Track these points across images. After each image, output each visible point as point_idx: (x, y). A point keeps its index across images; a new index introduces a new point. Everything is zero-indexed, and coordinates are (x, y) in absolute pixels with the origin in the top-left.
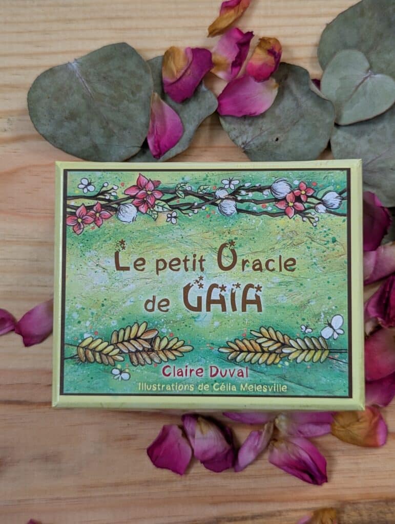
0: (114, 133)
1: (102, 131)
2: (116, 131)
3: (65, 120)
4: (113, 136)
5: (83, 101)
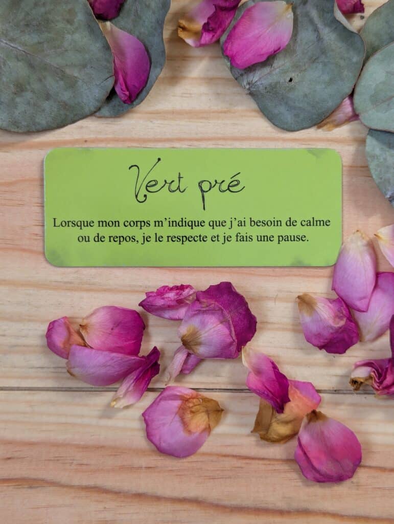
0: (76, 77)
1: (62, 83)
2: (76, 75)
3: (15, 96)
4: (76, 82)
5: (20, 64)
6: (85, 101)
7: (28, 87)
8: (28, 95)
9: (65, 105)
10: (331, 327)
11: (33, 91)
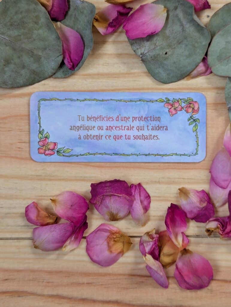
3: (4, 67)
6: (45, 69)
7: (12, 61)
8: (12, 66)
9: (34, 72)
10: (198, 207)
11: (15, 64)
